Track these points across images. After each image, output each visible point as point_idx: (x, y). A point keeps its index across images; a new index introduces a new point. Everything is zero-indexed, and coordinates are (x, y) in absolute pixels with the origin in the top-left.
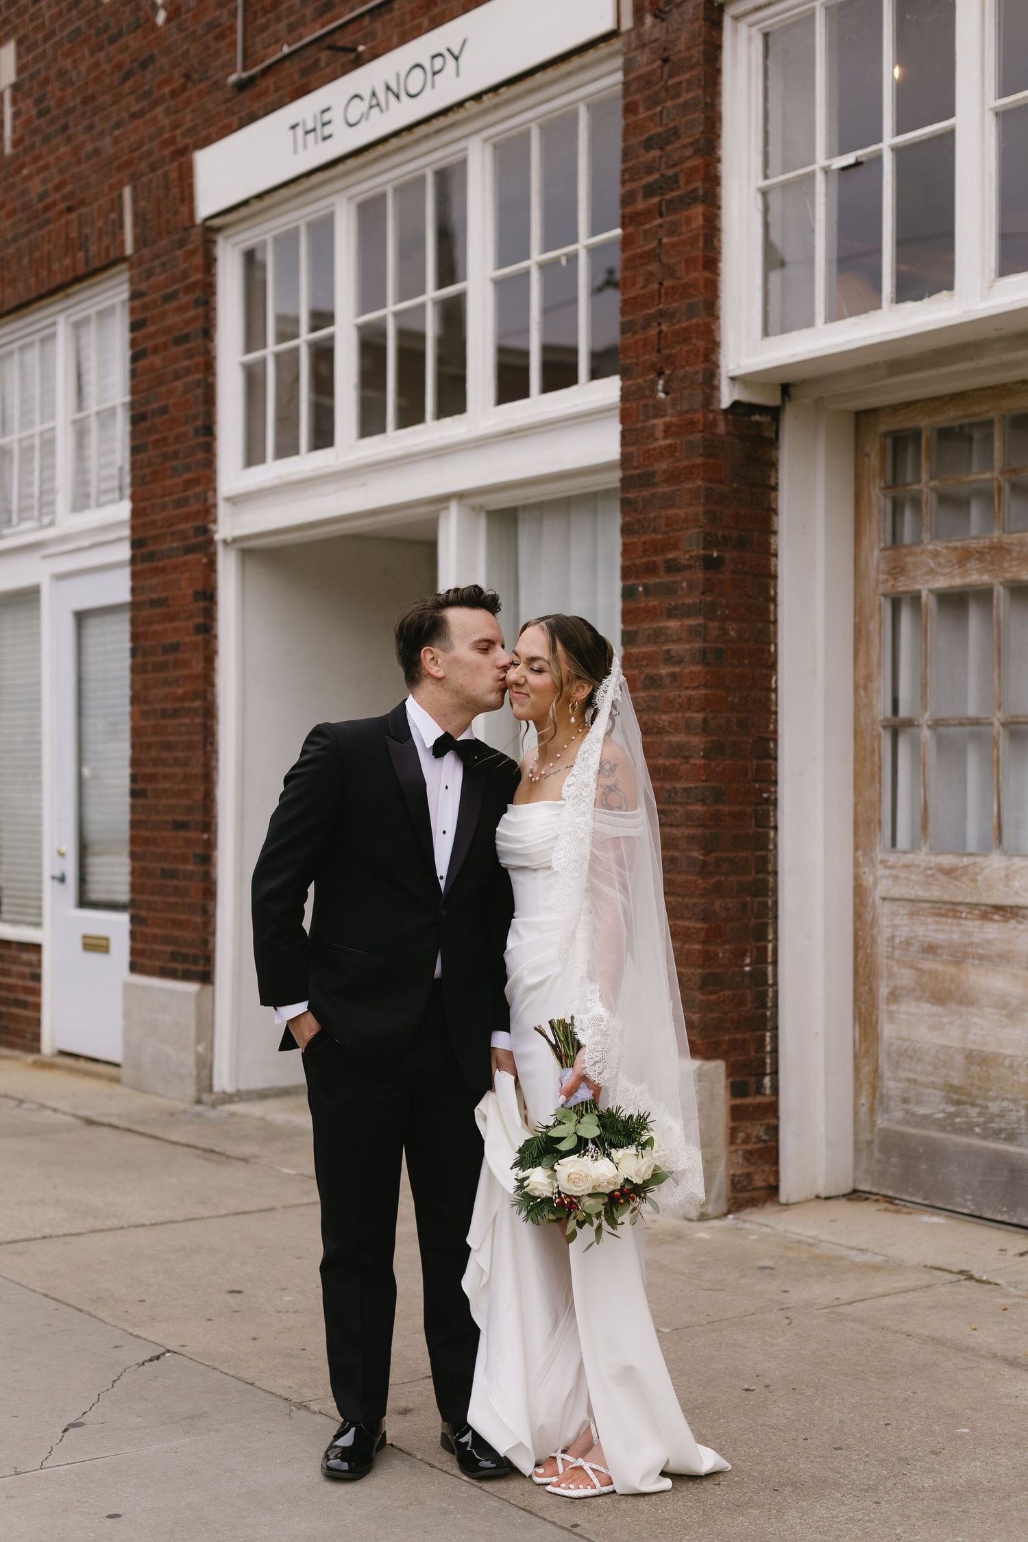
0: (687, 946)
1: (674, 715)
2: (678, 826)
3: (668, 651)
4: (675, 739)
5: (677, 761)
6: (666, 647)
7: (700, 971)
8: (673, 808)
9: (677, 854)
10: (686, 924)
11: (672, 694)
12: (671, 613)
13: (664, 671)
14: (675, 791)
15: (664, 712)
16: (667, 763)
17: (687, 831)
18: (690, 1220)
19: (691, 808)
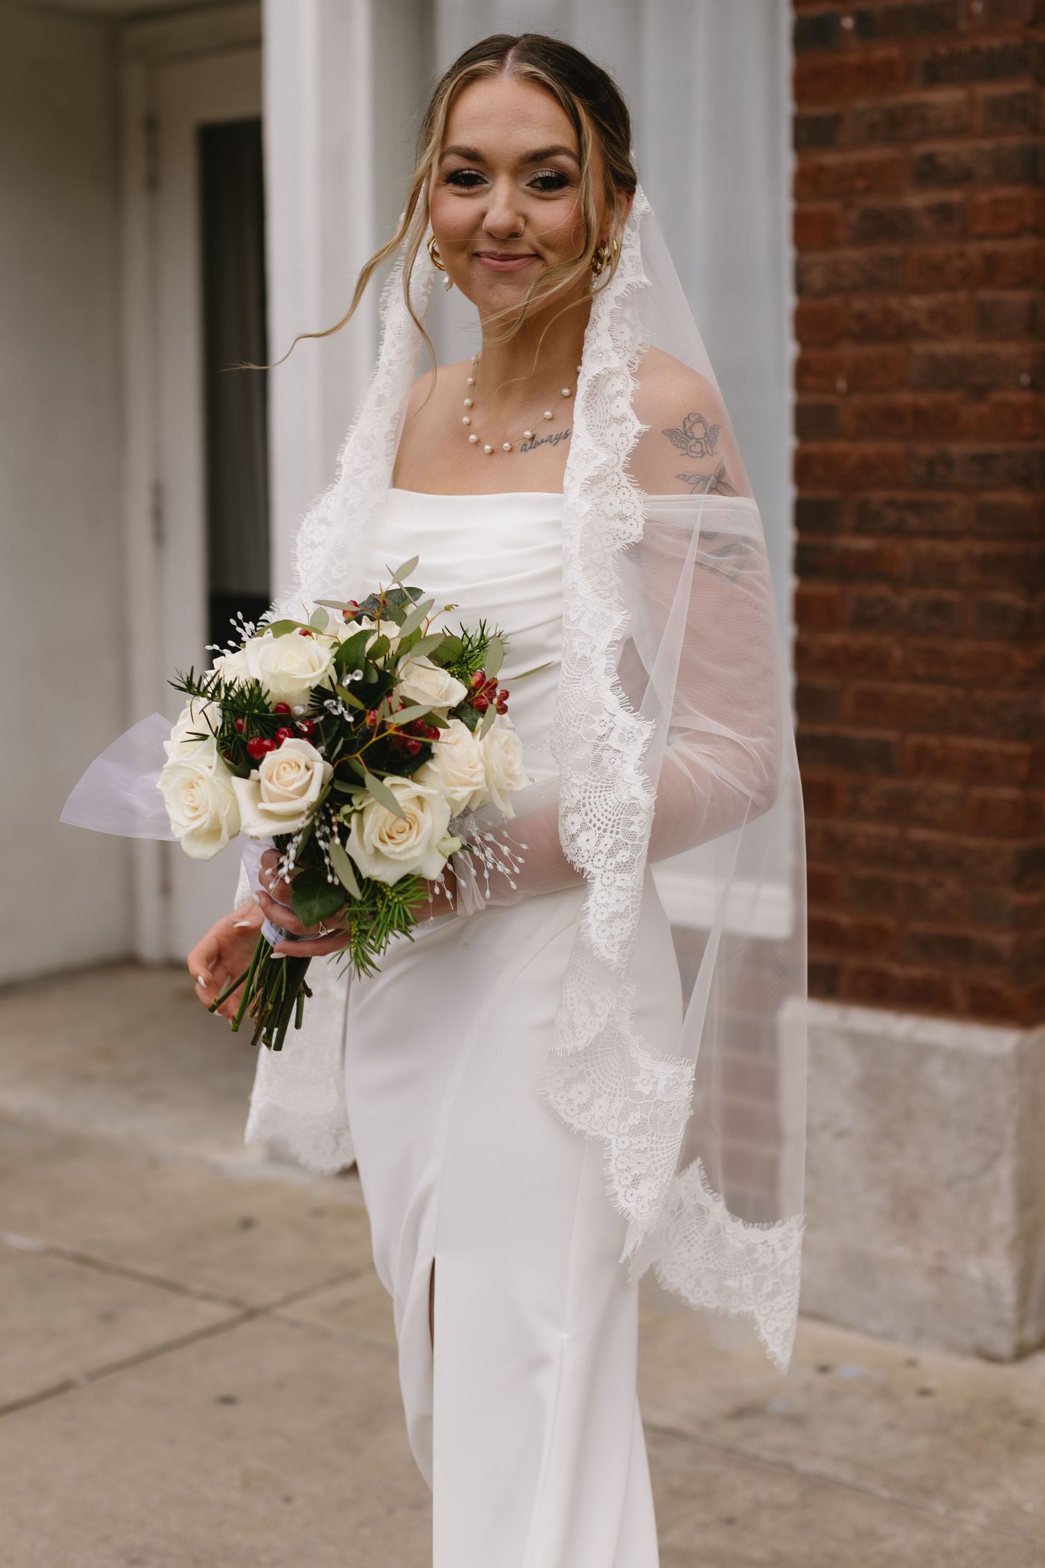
0: (978, 792)
1: (943, 297)
2: (951, 536)
3: (930, 158)
4: (950, 347)
5: (953, 397)
6: (921, 149)
7: (1013, 845)
8: (938, 497)
9: (949, 595)
10: (978, 743)
11: (939, 251)
12: (935, 74)
13: (916, 200)
14: (947, 461)
15: (917, 290)
16: (924, 400)
17: (979, 548)
18: (991, 1358)
19: (991, 497)
